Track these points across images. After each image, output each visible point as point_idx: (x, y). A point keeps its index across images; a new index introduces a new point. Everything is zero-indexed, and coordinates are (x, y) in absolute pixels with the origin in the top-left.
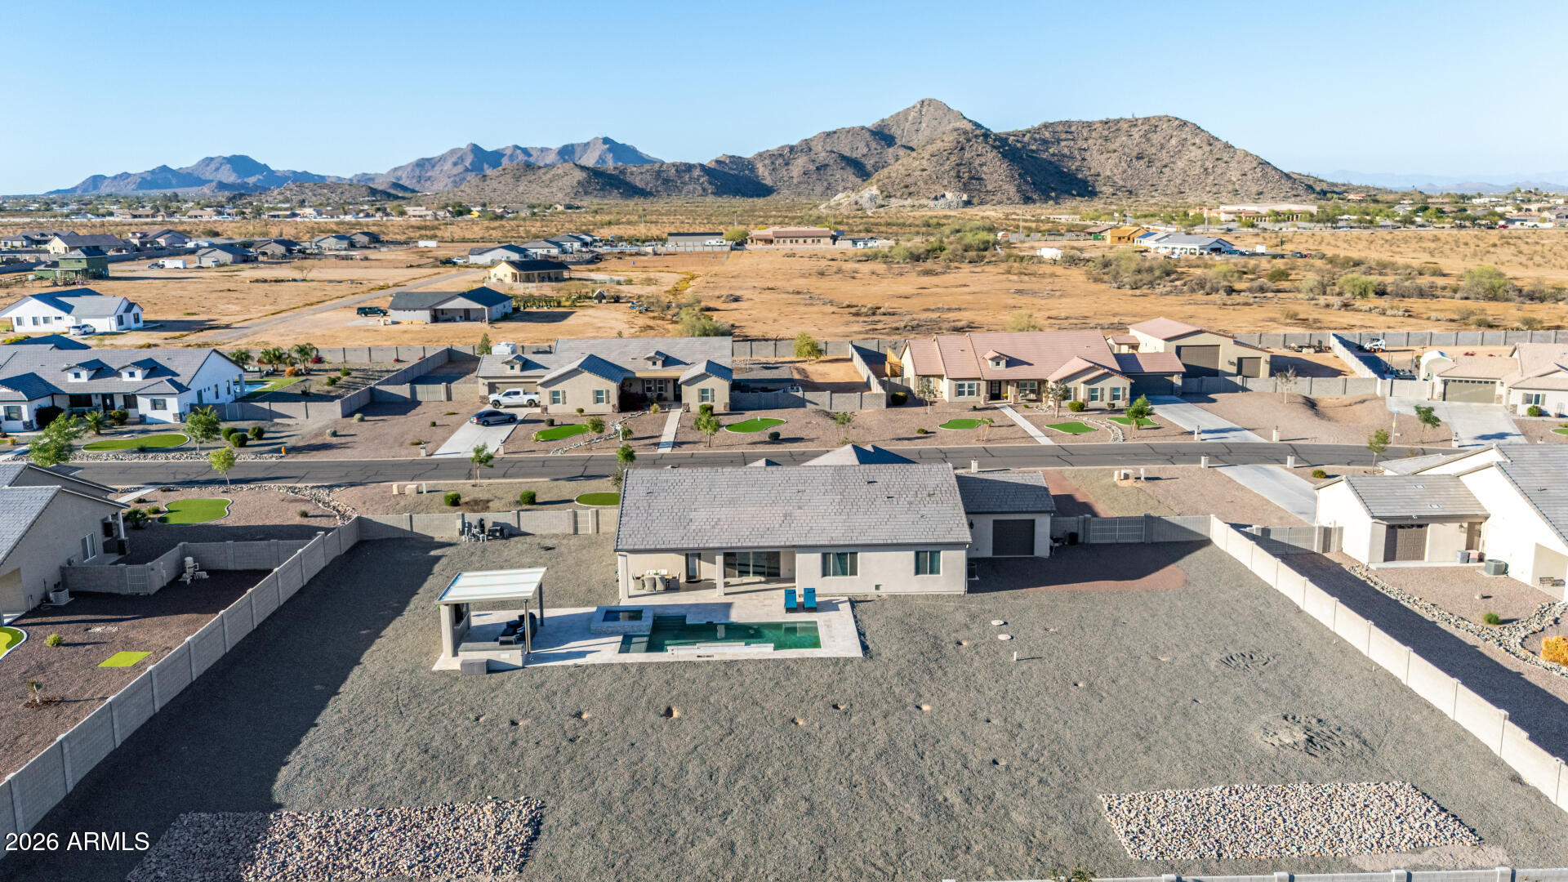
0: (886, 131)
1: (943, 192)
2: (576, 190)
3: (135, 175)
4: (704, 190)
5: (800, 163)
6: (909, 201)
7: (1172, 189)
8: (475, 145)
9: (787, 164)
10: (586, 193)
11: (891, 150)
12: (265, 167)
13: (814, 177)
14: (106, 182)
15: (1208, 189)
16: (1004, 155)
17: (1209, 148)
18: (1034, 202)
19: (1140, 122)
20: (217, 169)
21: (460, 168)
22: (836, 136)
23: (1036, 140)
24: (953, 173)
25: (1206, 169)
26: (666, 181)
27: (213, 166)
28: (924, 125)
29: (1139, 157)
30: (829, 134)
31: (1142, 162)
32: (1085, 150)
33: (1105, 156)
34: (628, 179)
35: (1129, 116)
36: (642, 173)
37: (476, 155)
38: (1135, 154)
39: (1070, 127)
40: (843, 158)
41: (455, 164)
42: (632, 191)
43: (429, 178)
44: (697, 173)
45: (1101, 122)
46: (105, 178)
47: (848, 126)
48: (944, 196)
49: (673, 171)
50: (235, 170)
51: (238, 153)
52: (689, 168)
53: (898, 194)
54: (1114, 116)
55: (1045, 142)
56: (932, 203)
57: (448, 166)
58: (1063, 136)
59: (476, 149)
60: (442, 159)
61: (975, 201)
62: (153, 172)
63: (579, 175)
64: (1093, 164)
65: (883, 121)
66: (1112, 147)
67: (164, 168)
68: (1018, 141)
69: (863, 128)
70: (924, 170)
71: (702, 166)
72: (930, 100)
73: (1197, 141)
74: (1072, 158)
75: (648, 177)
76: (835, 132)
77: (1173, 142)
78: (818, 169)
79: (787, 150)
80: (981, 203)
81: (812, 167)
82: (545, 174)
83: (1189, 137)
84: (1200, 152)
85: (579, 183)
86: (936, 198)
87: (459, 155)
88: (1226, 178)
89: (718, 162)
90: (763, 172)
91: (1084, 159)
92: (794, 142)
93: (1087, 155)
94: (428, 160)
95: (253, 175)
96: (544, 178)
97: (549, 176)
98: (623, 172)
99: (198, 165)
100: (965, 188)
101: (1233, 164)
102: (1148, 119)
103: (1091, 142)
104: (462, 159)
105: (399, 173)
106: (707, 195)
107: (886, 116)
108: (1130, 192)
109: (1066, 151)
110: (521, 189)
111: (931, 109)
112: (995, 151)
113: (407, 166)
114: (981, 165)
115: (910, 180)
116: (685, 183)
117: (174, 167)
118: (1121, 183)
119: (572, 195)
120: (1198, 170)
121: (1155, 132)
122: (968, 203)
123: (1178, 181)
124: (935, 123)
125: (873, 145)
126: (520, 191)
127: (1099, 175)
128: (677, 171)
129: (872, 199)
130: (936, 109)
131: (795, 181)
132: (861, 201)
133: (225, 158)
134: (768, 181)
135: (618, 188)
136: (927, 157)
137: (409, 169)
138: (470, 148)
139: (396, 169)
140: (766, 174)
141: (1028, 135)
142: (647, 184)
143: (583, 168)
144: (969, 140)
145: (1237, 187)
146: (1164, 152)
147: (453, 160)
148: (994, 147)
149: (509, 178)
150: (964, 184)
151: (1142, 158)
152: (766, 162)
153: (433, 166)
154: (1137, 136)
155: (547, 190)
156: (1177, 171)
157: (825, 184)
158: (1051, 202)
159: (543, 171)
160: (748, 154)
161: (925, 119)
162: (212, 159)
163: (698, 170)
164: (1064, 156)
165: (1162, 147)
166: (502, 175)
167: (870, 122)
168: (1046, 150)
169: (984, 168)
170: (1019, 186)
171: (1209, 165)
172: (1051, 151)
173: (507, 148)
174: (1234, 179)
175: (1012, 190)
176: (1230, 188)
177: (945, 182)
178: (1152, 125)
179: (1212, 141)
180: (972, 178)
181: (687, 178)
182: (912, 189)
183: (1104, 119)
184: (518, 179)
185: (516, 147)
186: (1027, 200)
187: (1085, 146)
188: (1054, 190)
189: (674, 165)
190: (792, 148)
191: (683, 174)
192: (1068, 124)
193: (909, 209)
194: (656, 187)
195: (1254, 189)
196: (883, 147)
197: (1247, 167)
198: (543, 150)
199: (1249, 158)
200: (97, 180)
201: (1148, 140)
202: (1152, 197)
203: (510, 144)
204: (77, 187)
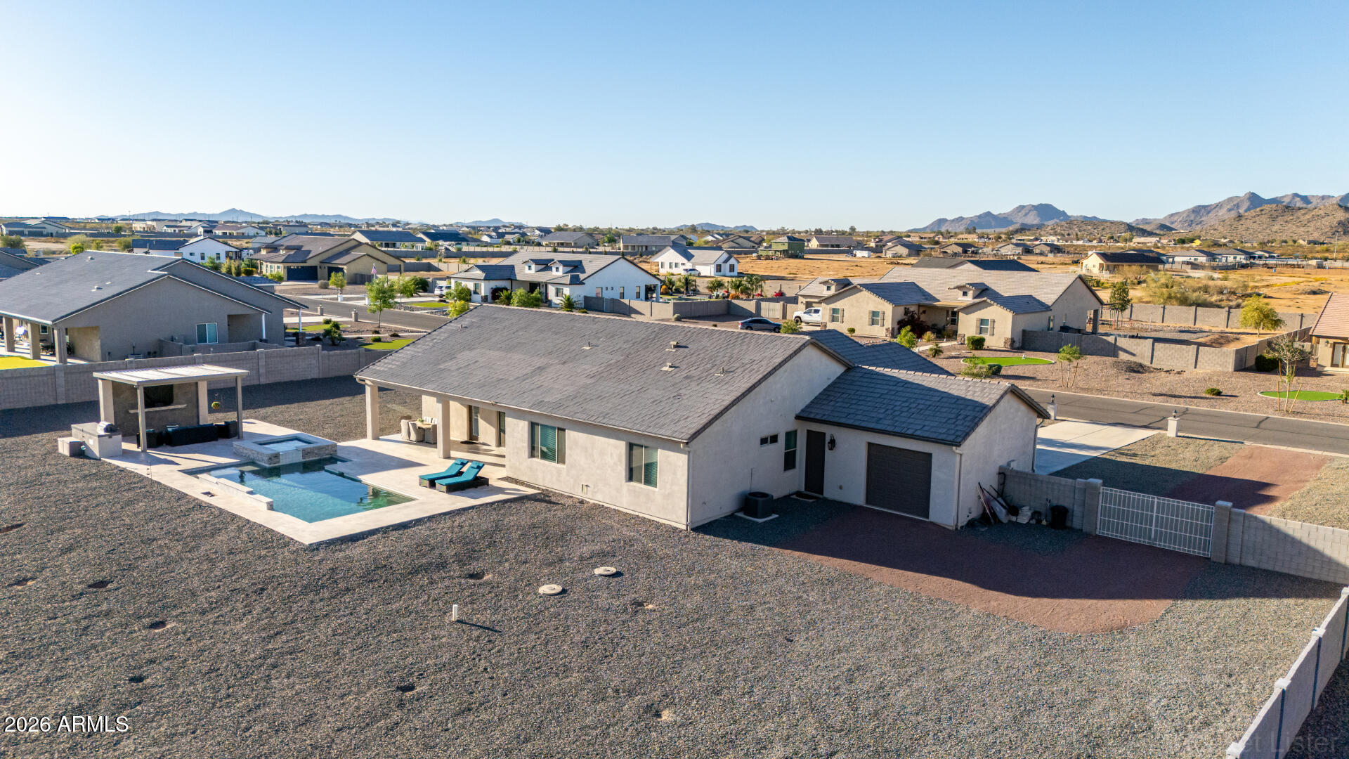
3: (967, 218)
8: (1253, 194)
12: (1063, 213)
14: (947, 224)
20: (1026, 215)
21: (1233, 213)
27: (1023, 212)
41: (1230, 210)
46: (947, 220)
50: (1039, 215)
51: (1044, 202)
57: (1222, 212)
59: (1252, 197)
60: (1219, 206)
62: (980, 217)
67: (989, 214)
82: (1304, 214)
85: (1340, 223)
87: (1235, 202)
94: (1204, 207)
95: (1051, 218)
96: (1302, 218)
97: (1308, 216)
99: (1013, 211)
104: (1238, 206)
105: (1172, 219)
110: (1274, 229)
113: (1184, 212)
117: (995, 212)
119: (1330, 234)
126: (1274, 230)
133: (1033, 206)
137: (1185, 215)
138: (1248, 196)
139: (1172, 215)
147: (1229, 207)
149: (1264, 219)
153: (1209, 212)
155: (1302, 229)
162: (1024, 207)
166: (1258, 215)
173: (1286, 196)
184: (1274, 219)
185: (1296, 195)
198: (1323, 198)
203: (1290, 192)
204: (927, 227)
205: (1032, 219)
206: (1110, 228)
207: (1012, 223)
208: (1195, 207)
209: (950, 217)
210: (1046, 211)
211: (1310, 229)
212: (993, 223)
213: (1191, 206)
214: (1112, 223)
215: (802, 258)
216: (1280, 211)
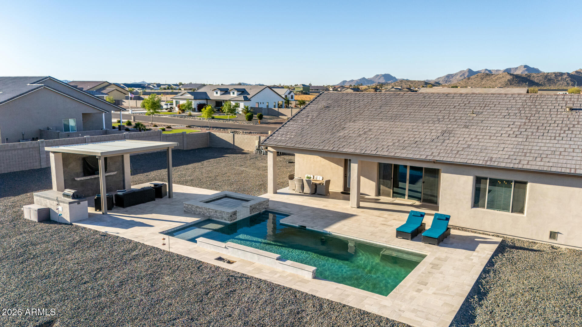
2: (506, 83)
4: (568, 83)
8: (470, 69)
10: (511, 84)
12: (395, 78)
14: (347, 83)
20: (379, 79)
21: (462, 77)
26: (549, 80)
27: (378, 77)
34: (531, 79)
36: (538, 76)
37: (469, 73)
41: (461, 76)
42: (532, 83)
44: (565, 77)
49: (554, 76)
50: (385, 79)
51: (387, 73)
52: (562, 74)
57: (458, 77)
59: (470, 71)
60: (456, 74)
62: (360, 80)
63: (509, 77)
67: (364, 78)
71: (568, 74)
75: (541, 78)
82: (494, 77)
85: (508, 80)
87: (463, 73)
89: (576, 72)
94: (451, 75)
95: (390, 80)
96: (494, 79)
97: (496, 78)
98: (529, 76)
99: (374, 77)
104: (464, 74)
105: (440, 80)
106: (569, 86)
110: (483, 83)
113: (443, 77)
116: (558, 81)
117: (367, 78)
119: (505, 85)
126: (483, 84)
128: (555, 76)
133: (382, 75)
135: (526, 83)
138: (467, 70)
139: (438, 78)
142: (540, 81)
143: (511, 75)
147: (460, 75)
149: (479, 79)
153: (453, 77)
155: (494, 83)
159: (494, 76)
162: (378, 75)
163: (566, 75)
166: (476, 77)
173: (483, 70)
181: (560, 78)
184: (482, 79)
185: (486, 70)
189: (554, 73)
191: (558, 77)
194: (544, 82)
198: (497, 71)
200: (345, 82)
203: (484, 69)
205: (382, 81)
206: (418, 83)
207: (373, 82)
208: (447, 75)
209: (348, 80)
210: (387, 77)
211: (497, 83)
212: (366, 82)
213: (446, 74)
214: (418, 81)
215: (309, 94)
216: (485, 76)
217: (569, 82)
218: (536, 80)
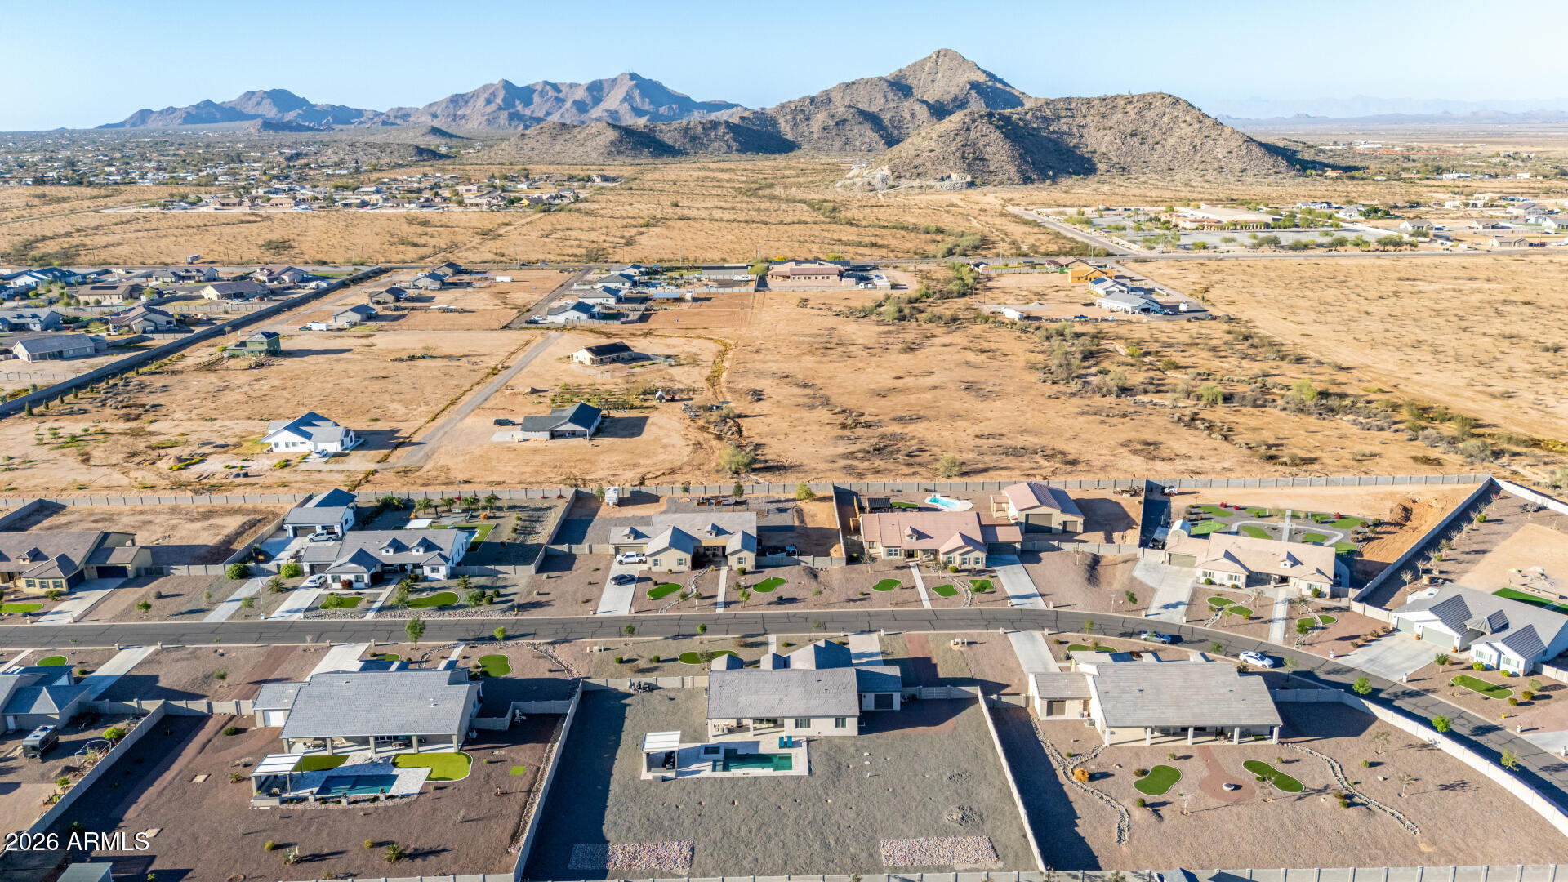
0: (903, 82)
1: (949, 172)
2: (609, 149)
3: (180, 108)
4: (729, 147)
5: (820, 118)
6: (917, 183)
7: (1163, 166)
8: (505, 79)
9: (808, 119)
10: (619, 152)
11: (906, 104)
12: (304, 101)
13: (834, 132)
14: (154, 115)
15: (1195, 166)
16: (1007, 136)
17: (1198, 126)
18: (1033, 181)
19: (1135, 99)
20: (258, 104)
21: (492, 106)
22: (855, 87)
23: (1037, 118)
24: (958, 154)
25: (1194, 147)
26: (694, 139)
27: (254, 100)
28: (939, 75)
29: (1133, 134)
30: (848, 85)
31: (1135, 139)
32: (1083, 127)
33: (1102, 132)
34: (658, 136)
35: (1125, 93)
36: (670, 131)
37: (507, 92)
38: (1129, 131)
39: (1070, 103)
40: (861, 113)
41: (488, 101)
42: (662, 147)
43: (463, 117)
44: (722, 130)
45: (1099, 99)
46: (151, 112)
47: (866, 76)
48: (949, 177)
49: (700, 128)
50: (275, 104)
51: (277, 88)
52: (714, 125)
53: (908, 175)
54: (1112, 93)
55: (1046, 119)
56: (938, 185)
57: (481, 102)
58: (1063, 113)
59: (507, 86)
61: (978, 182)
62: (197, 106)
63: (612, 135)
64: (1090, 141)
65: (900, 71)
66: (1108, 123)
67: (208, 103)
68: (1020, 119)
69: (881, 79)
70: (932, 151)
71: (726, 125)
72: (946, 50)
73: (1188, 118)
74: (1070, 135)
75: (676, 135)
76: (854, 83)
77: (1166, 119)
78: (837, 124)
79: (808, 100)
80: (984, 184)
81: (832, 123)
83: (1181, 114)
84: (1190, 129)
86: (942, 179)
87: (493, 90)
88: (1213, 155)
89: (741, 120)
90: (786, 129)
91: (1082, 136)
92: (814, 93)
93: (1084, 132)
94: (461, 96)
95: (292, 109)
96: (579, 137)
97: (583, 134)
98: (653, 130)
99: (239, 99)
100: (970, 169)
101: (1220, 142)
102: (1143, 96)
103: (1089, 118)
104: (494, 96)
105: (434, 109)
106: (731, 152)
107: (904, 66)
108: (1123, 169)
109: (1065, 128)
111: (947, 59)
112: (998, 131)
113: (441, 102)
114: (985, 146)
115: (919, 161)
116: (710, 141)
117: (218, 101)
118: (1115, 160)
120: (1187, 147)
121: (1149, 109)
122: (971, 185)
123: (1168, 158)
124: (951, 73)
125: (891, 96)
127: (1095, 152)
128: (703, 128)
129: (884, 180)
130: (951, 60)
131: (815, 136)
132: (874, 182)
133: (266, 92)
134: (790, 136)
135: (648, 147)
136: (935, 138)
137: (444, 104)
138: (503, 84)
140: (788, 129)
141: (1030, 114)
142: (676, 142)
143: (615, 127)
144: (974, 121)
145: (1223, 164)
146: (1157, 128)
147: (486, 96)
148: (997, 127)
150: (969, 165)
151: (1135, 135)
152: (788, 117)
153: (467, 103)
154: (1131, 113)
155: (581, 150)
156: (1168, 147)
157: (844, 139)
158: (1048, 182)
159: (578, 130)
160: (770, 105)
161: (941, 69)
162: (253, 93)
163: (723, 127)
164: (1063, 133)
165: (1155, 124)
166: (540, 134)
167: (888, 72)
168: (1047, 128)
169: (988, 149)
170: (1019, 166)
171: (1198, 142)
172: (1051, 128)
173: (538, 83)
174: (1220, 156)
175: (1012, 169)
176: (1216, 165)
177: (951, 163)
178: (1146, 102)
179: (1202, 117)
180: (975, 159)
181: (713, 135)
182: (920, 170)
183: (1102, 95)
185: (547, 82)
186: (1027, 180)
187: (1083, 123)
188: (1051, 168)
189: (700, 123)
190: (812, 100)
191: (709, 132)
192: (1069, 100)
193: (917, 190)
194: (684, 144)
195: (1239, 166)
196: (899, 98)
197: (1233, 144)
199: (1236, 136)
200: (144, 115)
201: (1142, 117)
202: (1144, 173)
204: (125, 122)
205: (272, 112)
207: (246, 116)
209: (156, 108)
210: (282, 97)
211: (589, 149)
217: (731, 142)
218: (667, 139)
